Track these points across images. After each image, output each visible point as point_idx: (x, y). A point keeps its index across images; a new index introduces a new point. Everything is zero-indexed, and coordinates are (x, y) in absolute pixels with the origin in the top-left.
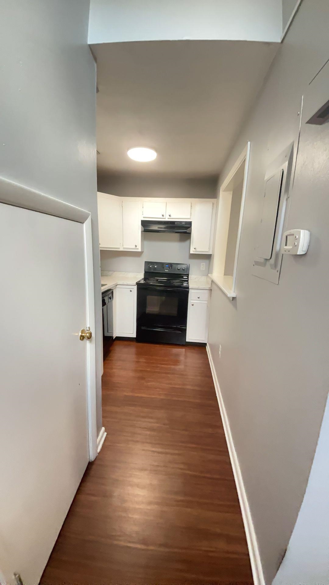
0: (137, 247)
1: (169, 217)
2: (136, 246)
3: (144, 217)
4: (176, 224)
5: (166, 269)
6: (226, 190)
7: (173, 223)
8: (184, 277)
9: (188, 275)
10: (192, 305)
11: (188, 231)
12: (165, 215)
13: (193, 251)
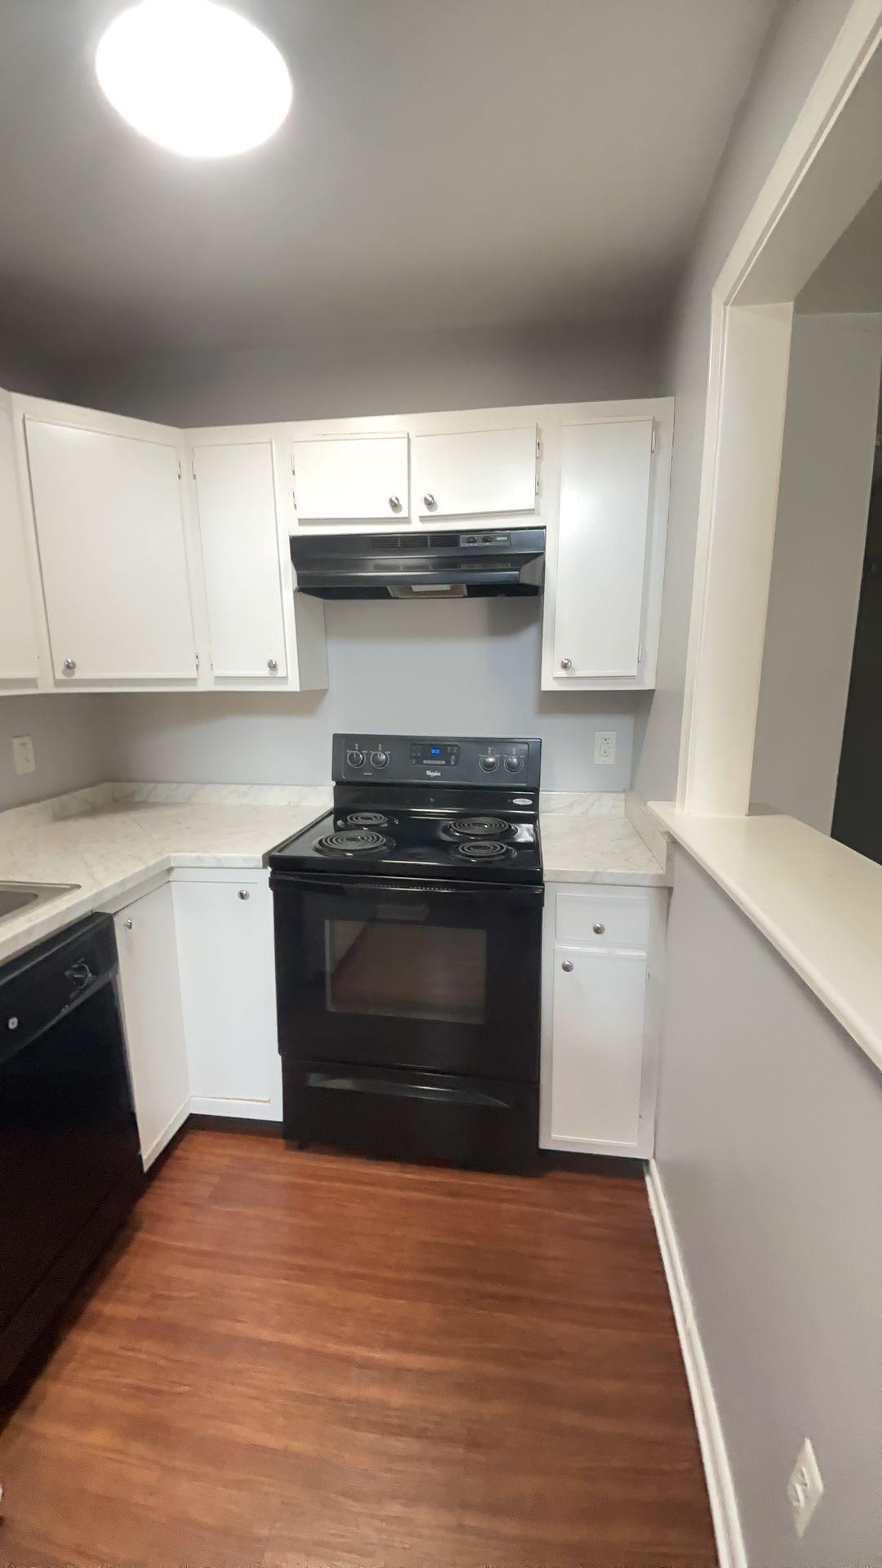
0: (281, 672)
1: (426, 512)
2: (273, 666)
3: (303, 522)
4: (462, 545)
5: (433, 768)
6: (747, 294)
7: (447, 539)
8: (518, 801)
9: (536, 790)
10: (567, 968)
11: (525, 576)
12: (404, 503)
13: (555, 678)
